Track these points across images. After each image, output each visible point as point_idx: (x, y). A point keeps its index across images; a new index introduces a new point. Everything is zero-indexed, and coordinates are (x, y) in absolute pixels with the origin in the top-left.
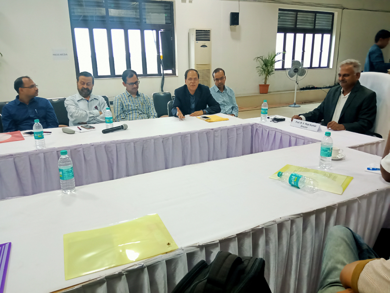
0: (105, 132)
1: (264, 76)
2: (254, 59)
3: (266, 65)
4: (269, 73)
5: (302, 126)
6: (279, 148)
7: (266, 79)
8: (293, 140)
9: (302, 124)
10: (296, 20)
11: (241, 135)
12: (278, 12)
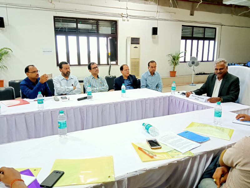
0: (79, 100)
1: (173, 66)
2: (167, 56)
3: (174, 59)
4: (176, 64)
6: (186, 112)
7: (174, 68)
8: (195, 107)
10: (193, 32)
11: (162, 103)
12: (181, 27)
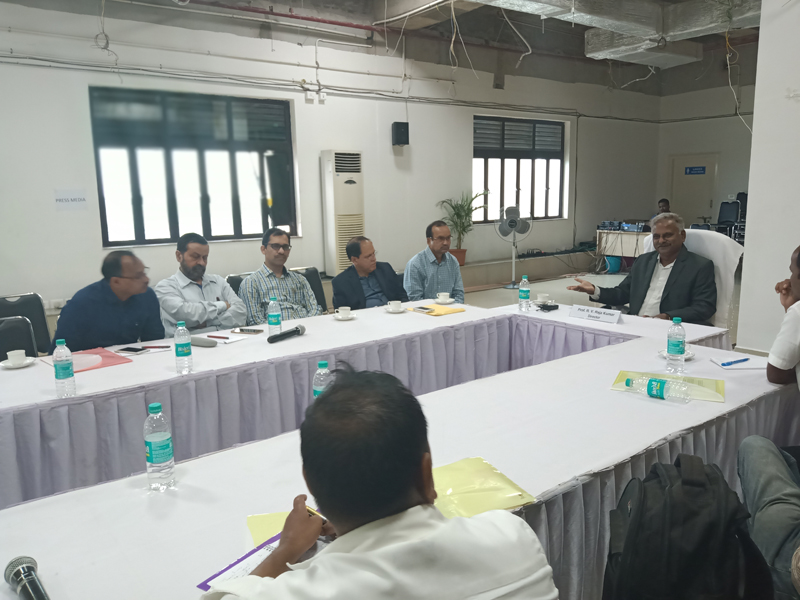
0: (273, 340)
2: (437, 205)
3: (459, 215)
4: (464, 230)
5: (590, 316)
7: (460, 239)
9: (590, 313)
10: (503, 134)
11: (495, 336)
12: (472, 121)
